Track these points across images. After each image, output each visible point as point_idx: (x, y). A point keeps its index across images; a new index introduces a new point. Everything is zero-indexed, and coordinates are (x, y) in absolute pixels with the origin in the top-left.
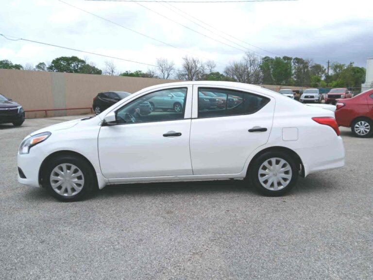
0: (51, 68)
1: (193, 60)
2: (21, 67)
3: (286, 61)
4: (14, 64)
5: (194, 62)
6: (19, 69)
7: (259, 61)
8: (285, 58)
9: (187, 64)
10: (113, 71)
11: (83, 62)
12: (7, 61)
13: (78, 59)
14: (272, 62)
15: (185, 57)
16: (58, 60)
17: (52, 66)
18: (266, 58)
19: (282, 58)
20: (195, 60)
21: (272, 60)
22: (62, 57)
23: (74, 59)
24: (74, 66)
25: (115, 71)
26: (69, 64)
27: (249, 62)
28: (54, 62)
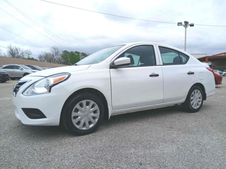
1: (16, 48)
3: (77, 54)
5: (17, 50)
7: (61, 52)
8: (76, 52)
9: (11, 51)
14: (69, 54)
15: (9, 46)
18: (65, 51)
19: (74, 52)
20: (17, 48)
21: (69, 52)
27: (54, 53)
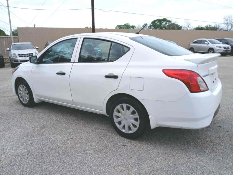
0: (150, 26)
2: (135, 27)
4: (131, 25)
6: (134, 28)
10: (188, 27)
11: (170, 21)
12: (128, 24)
13: (167, 20)
16: (155, 21)
17: (151, 25)
22: (157, 19)
23: (165, 20)
24: (164, 25)
25: (190, 26)
26: (161, 23)
28: (153, 23)
